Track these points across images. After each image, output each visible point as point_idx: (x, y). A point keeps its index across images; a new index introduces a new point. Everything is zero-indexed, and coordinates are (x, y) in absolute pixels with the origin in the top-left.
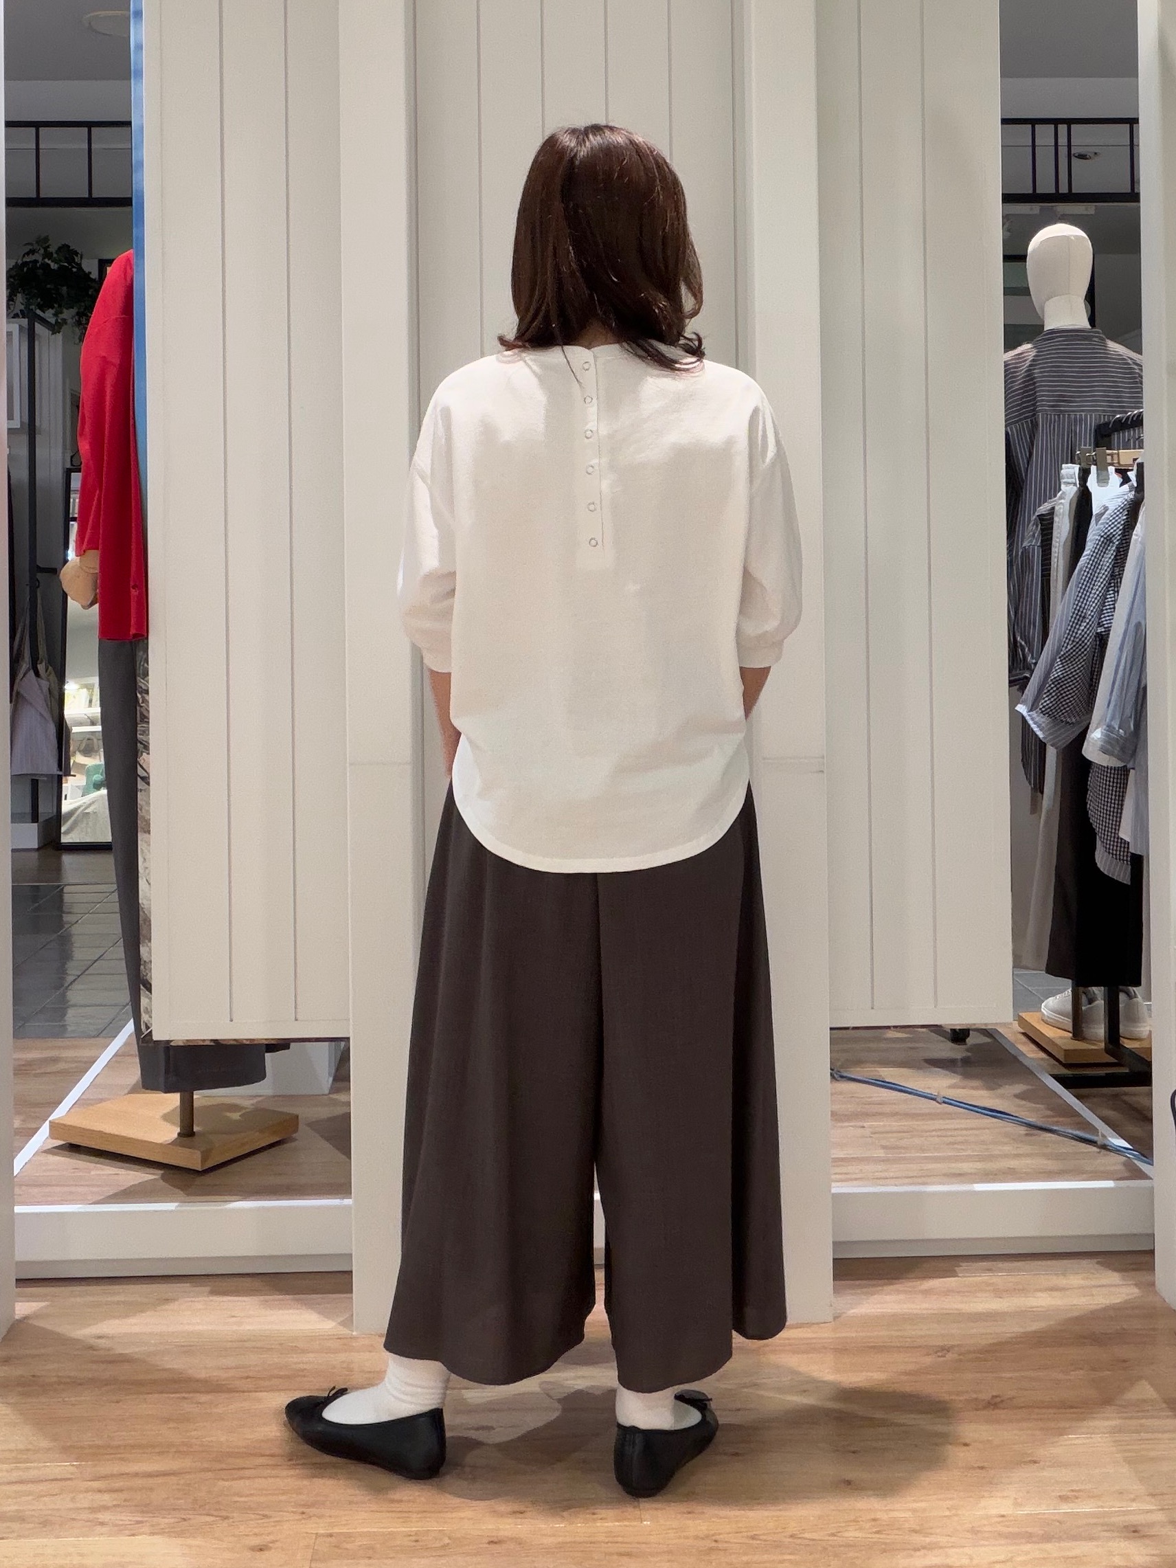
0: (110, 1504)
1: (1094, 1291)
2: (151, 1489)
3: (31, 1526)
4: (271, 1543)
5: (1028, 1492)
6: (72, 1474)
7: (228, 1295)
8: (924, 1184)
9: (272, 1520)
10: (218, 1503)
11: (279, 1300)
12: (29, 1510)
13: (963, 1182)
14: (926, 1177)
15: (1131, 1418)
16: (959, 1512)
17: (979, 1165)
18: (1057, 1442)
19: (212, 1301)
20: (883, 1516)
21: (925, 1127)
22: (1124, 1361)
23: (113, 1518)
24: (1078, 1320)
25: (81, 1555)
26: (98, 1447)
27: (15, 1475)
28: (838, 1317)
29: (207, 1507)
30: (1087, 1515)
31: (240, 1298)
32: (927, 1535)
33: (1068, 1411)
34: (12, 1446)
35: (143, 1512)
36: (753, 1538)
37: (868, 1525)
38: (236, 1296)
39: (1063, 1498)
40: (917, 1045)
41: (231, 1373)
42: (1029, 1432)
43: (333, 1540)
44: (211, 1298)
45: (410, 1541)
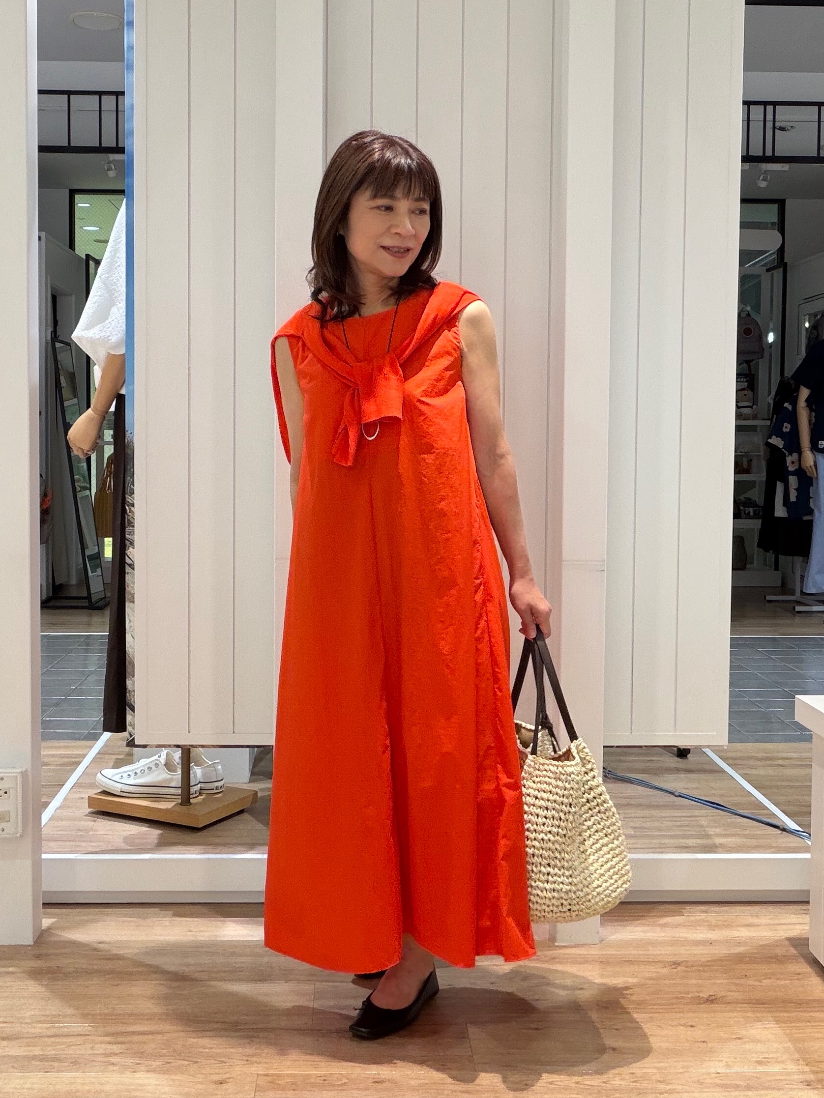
0: (118, 1052)
1: (779, 927)
2: (145, 1043)
3: (66, 1064)
4: (229, 1079)
5: (735, 1058)
6: (90, 1031)
7: (185, 917)
8: (662, 853)
9: (227, 1064)
10: (189, 1052)
11: (221, 921)
12: (63, 1054)
13: (690, 853)
14: (663, 849)
15: (804, 1011)
16: (690, 1070)
17: (699, 841)
18: (753, 1026)
19: (174, 920)
20: (638, 1072)
21: (662, 815)
22: (799, 974)
23: (119, 1060)
24: (768, 945)
25: (101, 1084)
26: (106, 1015)
27: (52, 1032)
28: (603, 940)
29: (183, 1055)
30: (775, 1073)
31: (195, 919)
32: (668, 1084)
33: (761, 1006)
34: (48, 1012)
35: (140, 1057)
36: (551, 1083)
37: (627, 1077)
38: (189, 918)
39: (759, 1063)
40: (653, 758)
41: (192, 968)
42: (736, 1019)
43: (269, 1079)
44: (174, 919)
45: (320, 1080)
